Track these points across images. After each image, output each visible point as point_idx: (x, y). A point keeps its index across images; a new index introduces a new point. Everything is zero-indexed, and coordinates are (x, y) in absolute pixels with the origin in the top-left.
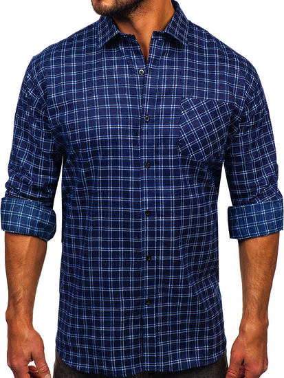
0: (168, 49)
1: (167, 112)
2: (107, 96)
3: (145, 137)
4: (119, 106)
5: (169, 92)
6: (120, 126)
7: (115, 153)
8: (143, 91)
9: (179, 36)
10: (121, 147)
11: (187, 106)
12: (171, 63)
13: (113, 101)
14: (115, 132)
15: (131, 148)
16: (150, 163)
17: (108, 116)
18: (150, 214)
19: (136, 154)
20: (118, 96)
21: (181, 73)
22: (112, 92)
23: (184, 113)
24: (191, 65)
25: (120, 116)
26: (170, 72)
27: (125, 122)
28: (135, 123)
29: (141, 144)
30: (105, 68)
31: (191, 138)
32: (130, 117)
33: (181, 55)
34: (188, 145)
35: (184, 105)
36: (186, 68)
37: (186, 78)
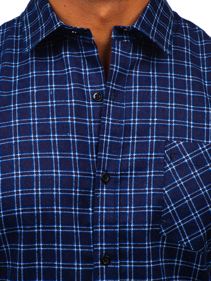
0: (139, 57)
1: (141, 166)
2: (35, 138)
3: (102, 210)
4: (56, 155)
5: (143, 131)
6: (57, 191)
7: (49, 238)
8: (100, 130)
9: (157, 37)
10: (58, 228)
11: (175, 154)
12: (145, 81)
13: (45, 146)
14: (48, 200)
15: (76, 229)
16: (109, 257)
17: (36, 173)
19: (86, 239)
20: (54, 138)
21: (163, 97)
22: (44, 130)
23: (171, 167)
24: (180, 84)
25: (56, 173)
26: (144, 97)
27: (67, 182)
28: (84, 184)
29: (95, 223)
30: (34, 89)
31: (184, 212)
32: (76, 174)
33: (162, 68)
34: (179, 223)
35: (170, 153)
36: (172, 90)
37: (172, 106)
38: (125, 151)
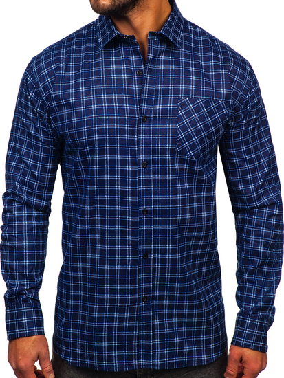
0: (164, 48)
1: (165, 112)
2: (104, 96)
3: (143, 137)
4: (116, 106)
5: (166, 92)
6: (117, 126)
7: (112, 152)
8: (141, 92)
9: (174, 38)
10: (117, 147)
11: (184, 105)
12: (167, 63)
13: (110, 101)
14: (112, 131)
15: (128, 147)
16: (146, 163)
17: (105, 116)
18: (147, 212)
19: (133, 153)
20: (115, 96)
21: (177, 72)
22: (109, 91)
23: (182, 113)
24: (187, 64)
25: (117, 116)
26: (166, 72)
27: (122, 121)
28: (132, 122)
29: (138, 144)
30: (103, 68)
31: (189, 138)
32: (127, 117)
33: (177, 55)
34: (186, 144)
35: (181, 105)
36: (182, 68)
37: (182, 77)
38: (156, 104)
